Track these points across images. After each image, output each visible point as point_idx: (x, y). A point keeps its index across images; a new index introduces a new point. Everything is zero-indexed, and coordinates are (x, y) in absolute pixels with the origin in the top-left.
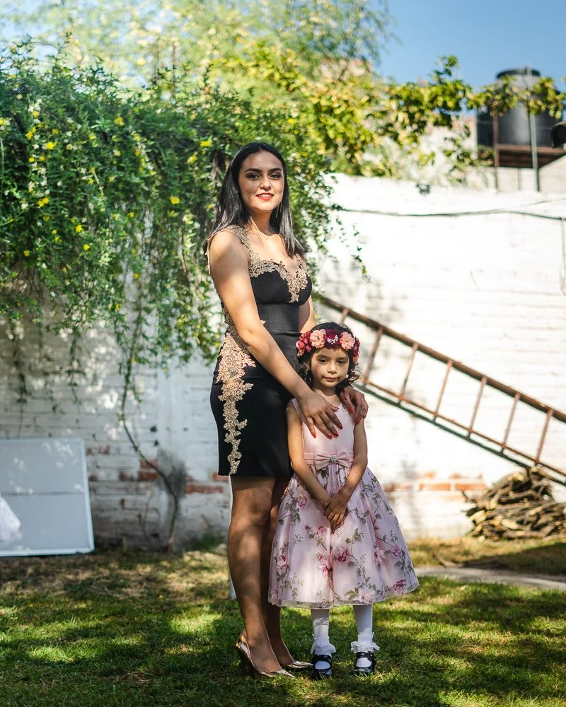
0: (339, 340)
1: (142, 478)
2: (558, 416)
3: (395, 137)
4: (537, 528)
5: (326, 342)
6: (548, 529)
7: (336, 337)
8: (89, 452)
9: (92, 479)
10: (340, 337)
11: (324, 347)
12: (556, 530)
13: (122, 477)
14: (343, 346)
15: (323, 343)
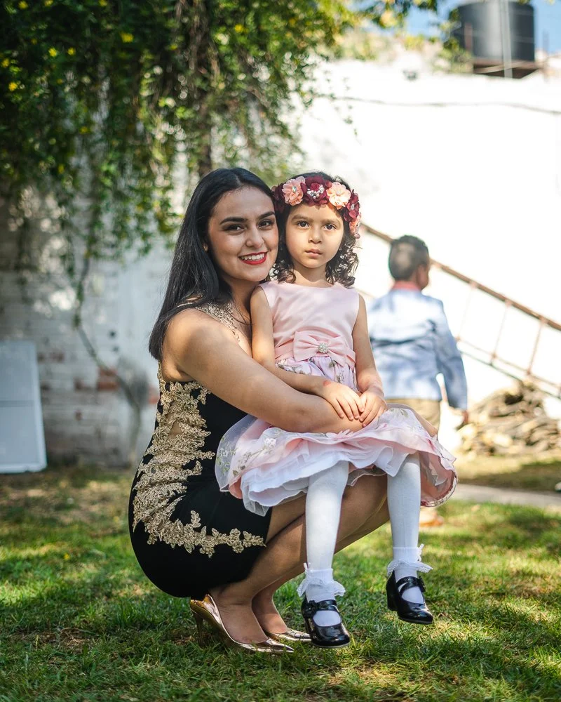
0: (325, 192)
1: (101, 387)
2: (552, 325)
3: (377, 20)
4: (530, 443)
5: (306, 197)
6: (543, 445)
7: (321, 188)
8: (41, 358)
9: (44, 388)
10: (326, 188)
11: (302, 203)
12: (550, 447)
13: (79, 386)
14: (333, 201)
15: (300, 197)
